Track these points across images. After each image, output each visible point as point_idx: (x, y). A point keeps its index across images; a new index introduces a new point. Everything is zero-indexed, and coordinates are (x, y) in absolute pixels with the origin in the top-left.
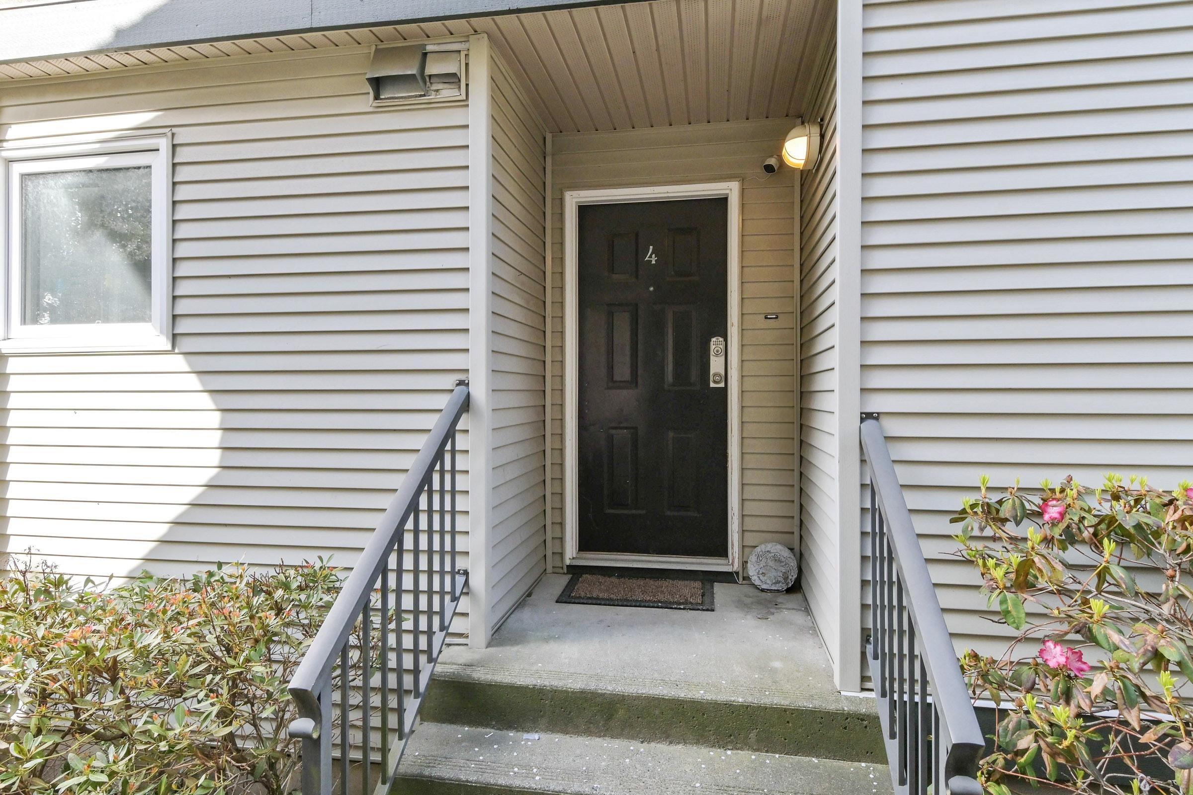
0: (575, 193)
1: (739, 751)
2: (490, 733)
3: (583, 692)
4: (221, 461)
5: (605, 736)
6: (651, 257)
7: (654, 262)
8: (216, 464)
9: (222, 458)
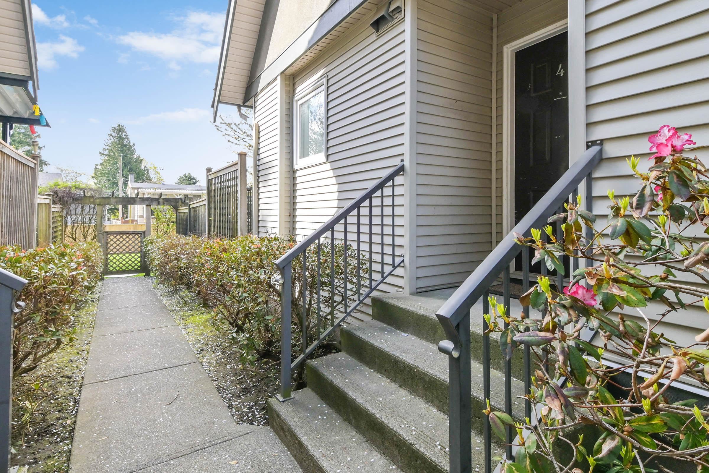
0: (508, 46)
1: (495, 371)
2: (390, 328)
3: (423, 316)
4: (338, 205)
5: (433, 343)
6: (560, 72)
7: (562, 75)
8: (336, 206)
9: (338, 204)
